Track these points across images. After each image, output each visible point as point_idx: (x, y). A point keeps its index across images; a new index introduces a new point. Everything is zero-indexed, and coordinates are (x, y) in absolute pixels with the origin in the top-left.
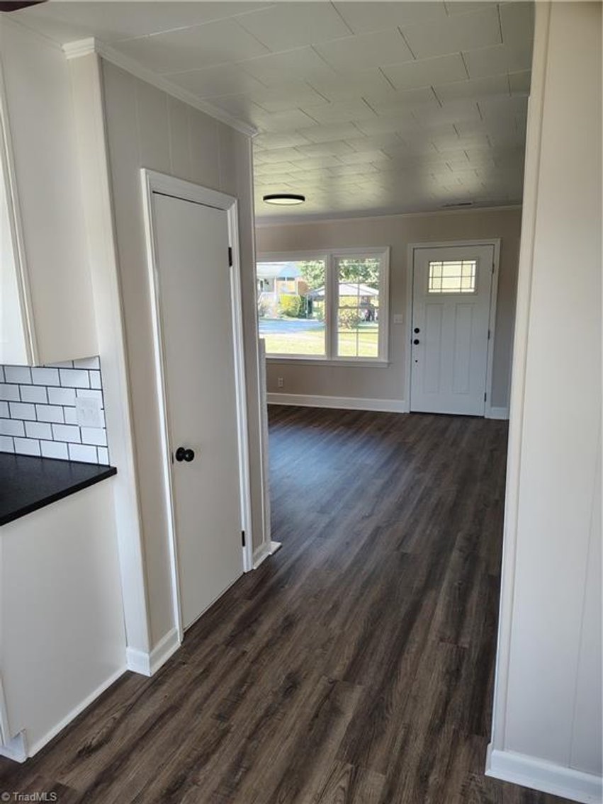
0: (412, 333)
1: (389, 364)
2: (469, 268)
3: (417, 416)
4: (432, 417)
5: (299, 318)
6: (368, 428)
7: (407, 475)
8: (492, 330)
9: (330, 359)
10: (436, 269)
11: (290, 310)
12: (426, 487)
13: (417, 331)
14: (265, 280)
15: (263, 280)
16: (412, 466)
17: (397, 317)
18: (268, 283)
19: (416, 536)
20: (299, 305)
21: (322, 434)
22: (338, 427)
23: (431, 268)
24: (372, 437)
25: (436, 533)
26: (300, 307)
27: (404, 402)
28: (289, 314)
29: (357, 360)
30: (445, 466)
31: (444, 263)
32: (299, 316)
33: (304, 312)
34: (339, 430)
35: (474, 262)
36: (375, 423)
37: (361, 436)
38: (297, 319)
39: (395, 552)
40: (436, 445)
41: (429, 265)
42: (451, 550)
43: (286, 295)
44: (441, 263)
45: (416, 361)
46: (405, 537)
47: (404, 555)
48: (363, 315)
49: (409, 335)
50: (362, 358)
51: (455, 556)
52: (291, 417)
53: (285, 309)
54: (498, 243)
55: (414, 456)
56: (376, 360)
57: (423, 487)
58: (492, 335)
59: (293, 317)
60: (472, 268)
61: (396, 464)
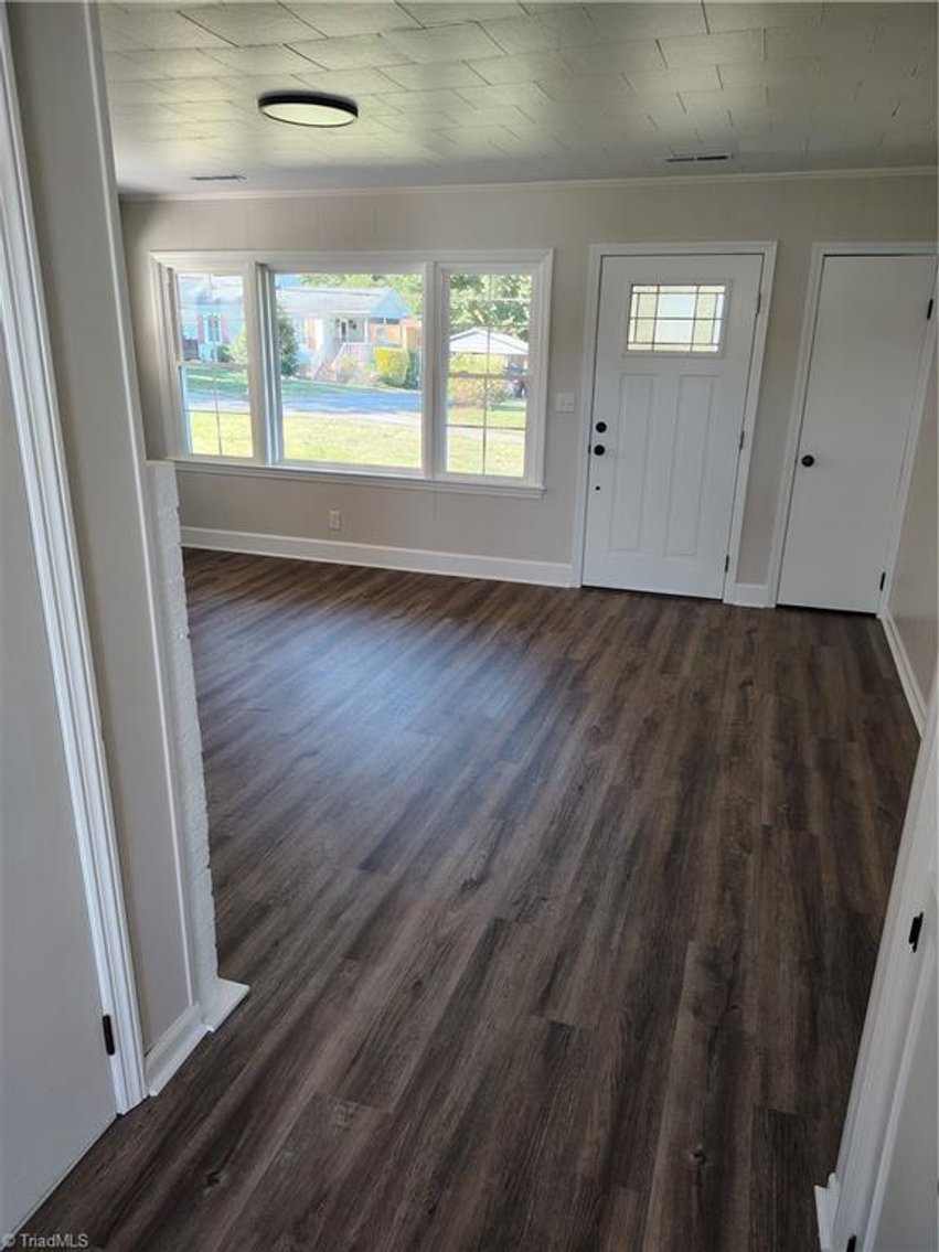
0: (591, 432)
1: (545, 491)
2: (711, 300)
3: (595, 594)
4: (625, 598)
5: (407, 388)
6: (500, 624)
7: (570, 752)
8: (749, 431)
9: (430, 478)
10: (644, 301)
11: (391, 375)
12: (611, 788)
13: (601, 427)
14: (351, 322)
15: (346, 321)
16: (583, 722)
17: (563, 400)
18: (354, 327)
19: (588, 955)
20: (406, 367)
21: (405, 634)
22: (440, 619)
23: (635, 296)
24: (504, 645)
25: (635, 942)
26: (408, 371)
27: (569, 566)
28: (389, 382)
29: (484, 482)
30: (651, 726)
31: (662, 289)
32: (406, 385)
33: (414, 379)
34: (441, 625)
35: (722, 289)
36: (514, 609)
37: (483, 644)
38: (404, 391)
39: (534, 1019)
40: (633, 669)
41: (632, 293)
42: (672, 1010)
43: (383, 348)
44: (654, 289)
45: (598, 488)
46: (560, 957)
47: (557, 1027)
48: (511, 387)
49: (585, 437)
50: (493, 477)
51: (684, 1030)
52: (353, 593)
53: (381, 373)
54: (771, 251)
55: (588, 695)
56: (520, 484)
57: (605, 787)
58: (748, 442)
59: (397, 386)
60: (717, 299)
61: (550, 720)
